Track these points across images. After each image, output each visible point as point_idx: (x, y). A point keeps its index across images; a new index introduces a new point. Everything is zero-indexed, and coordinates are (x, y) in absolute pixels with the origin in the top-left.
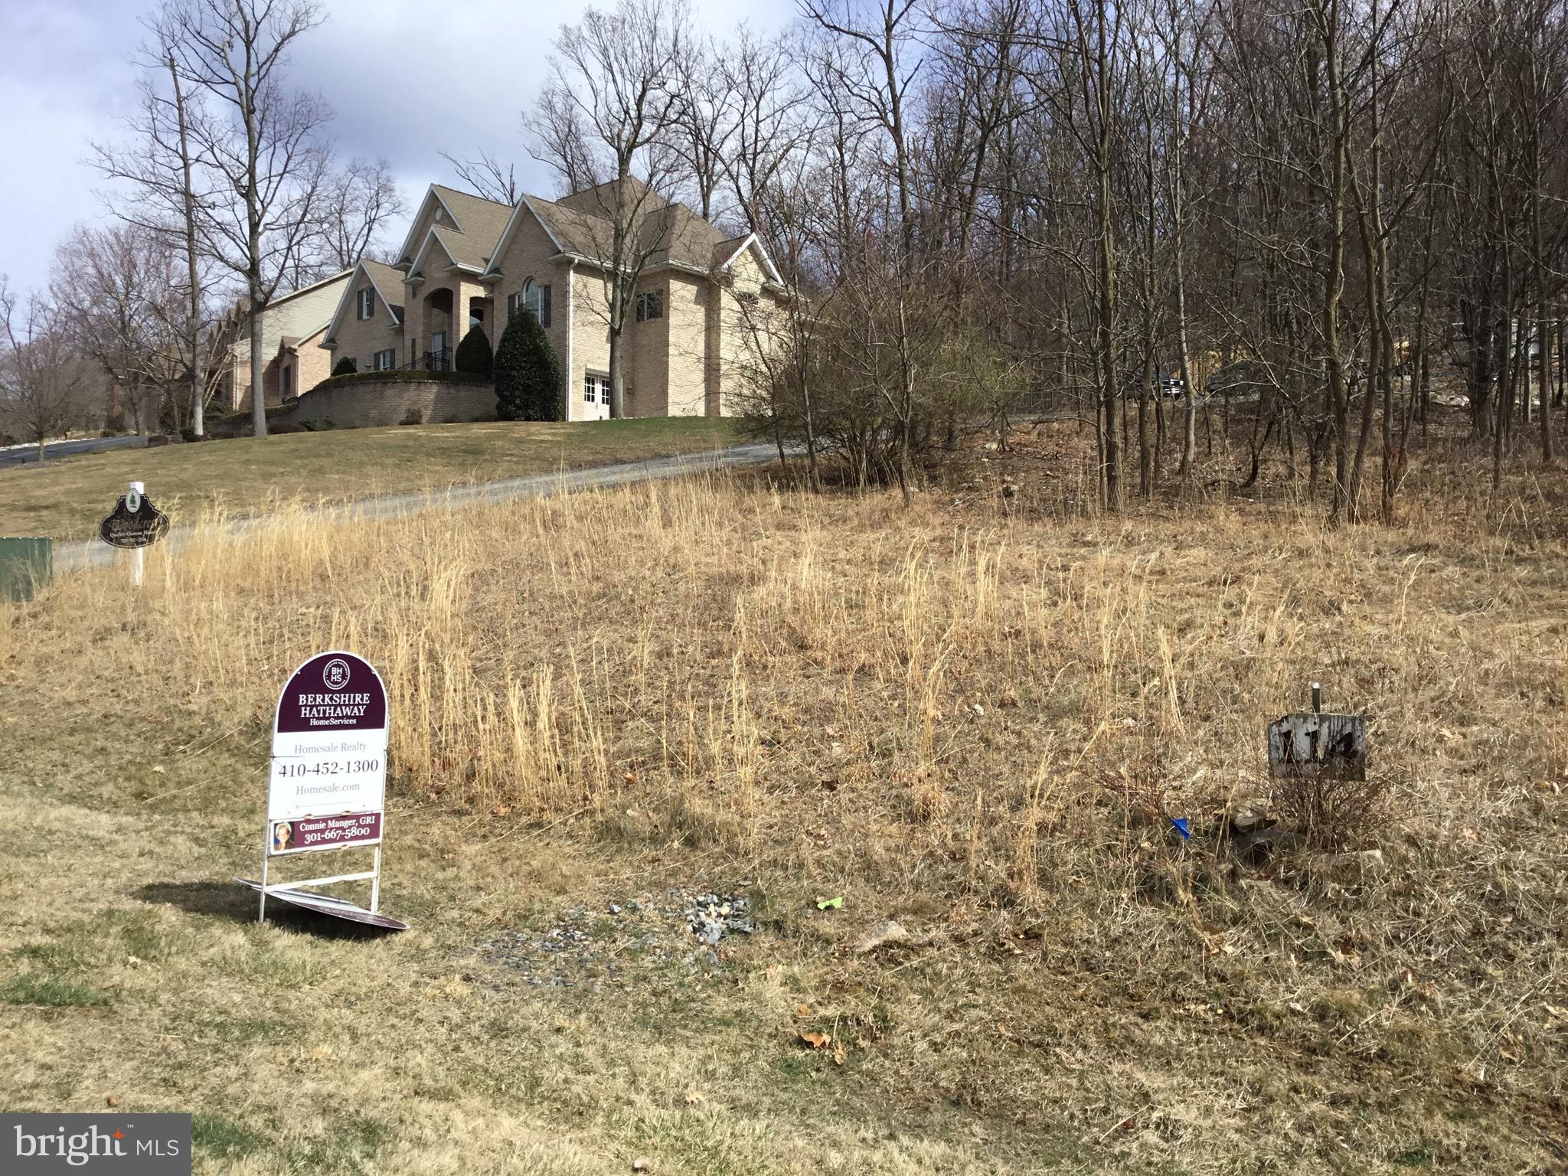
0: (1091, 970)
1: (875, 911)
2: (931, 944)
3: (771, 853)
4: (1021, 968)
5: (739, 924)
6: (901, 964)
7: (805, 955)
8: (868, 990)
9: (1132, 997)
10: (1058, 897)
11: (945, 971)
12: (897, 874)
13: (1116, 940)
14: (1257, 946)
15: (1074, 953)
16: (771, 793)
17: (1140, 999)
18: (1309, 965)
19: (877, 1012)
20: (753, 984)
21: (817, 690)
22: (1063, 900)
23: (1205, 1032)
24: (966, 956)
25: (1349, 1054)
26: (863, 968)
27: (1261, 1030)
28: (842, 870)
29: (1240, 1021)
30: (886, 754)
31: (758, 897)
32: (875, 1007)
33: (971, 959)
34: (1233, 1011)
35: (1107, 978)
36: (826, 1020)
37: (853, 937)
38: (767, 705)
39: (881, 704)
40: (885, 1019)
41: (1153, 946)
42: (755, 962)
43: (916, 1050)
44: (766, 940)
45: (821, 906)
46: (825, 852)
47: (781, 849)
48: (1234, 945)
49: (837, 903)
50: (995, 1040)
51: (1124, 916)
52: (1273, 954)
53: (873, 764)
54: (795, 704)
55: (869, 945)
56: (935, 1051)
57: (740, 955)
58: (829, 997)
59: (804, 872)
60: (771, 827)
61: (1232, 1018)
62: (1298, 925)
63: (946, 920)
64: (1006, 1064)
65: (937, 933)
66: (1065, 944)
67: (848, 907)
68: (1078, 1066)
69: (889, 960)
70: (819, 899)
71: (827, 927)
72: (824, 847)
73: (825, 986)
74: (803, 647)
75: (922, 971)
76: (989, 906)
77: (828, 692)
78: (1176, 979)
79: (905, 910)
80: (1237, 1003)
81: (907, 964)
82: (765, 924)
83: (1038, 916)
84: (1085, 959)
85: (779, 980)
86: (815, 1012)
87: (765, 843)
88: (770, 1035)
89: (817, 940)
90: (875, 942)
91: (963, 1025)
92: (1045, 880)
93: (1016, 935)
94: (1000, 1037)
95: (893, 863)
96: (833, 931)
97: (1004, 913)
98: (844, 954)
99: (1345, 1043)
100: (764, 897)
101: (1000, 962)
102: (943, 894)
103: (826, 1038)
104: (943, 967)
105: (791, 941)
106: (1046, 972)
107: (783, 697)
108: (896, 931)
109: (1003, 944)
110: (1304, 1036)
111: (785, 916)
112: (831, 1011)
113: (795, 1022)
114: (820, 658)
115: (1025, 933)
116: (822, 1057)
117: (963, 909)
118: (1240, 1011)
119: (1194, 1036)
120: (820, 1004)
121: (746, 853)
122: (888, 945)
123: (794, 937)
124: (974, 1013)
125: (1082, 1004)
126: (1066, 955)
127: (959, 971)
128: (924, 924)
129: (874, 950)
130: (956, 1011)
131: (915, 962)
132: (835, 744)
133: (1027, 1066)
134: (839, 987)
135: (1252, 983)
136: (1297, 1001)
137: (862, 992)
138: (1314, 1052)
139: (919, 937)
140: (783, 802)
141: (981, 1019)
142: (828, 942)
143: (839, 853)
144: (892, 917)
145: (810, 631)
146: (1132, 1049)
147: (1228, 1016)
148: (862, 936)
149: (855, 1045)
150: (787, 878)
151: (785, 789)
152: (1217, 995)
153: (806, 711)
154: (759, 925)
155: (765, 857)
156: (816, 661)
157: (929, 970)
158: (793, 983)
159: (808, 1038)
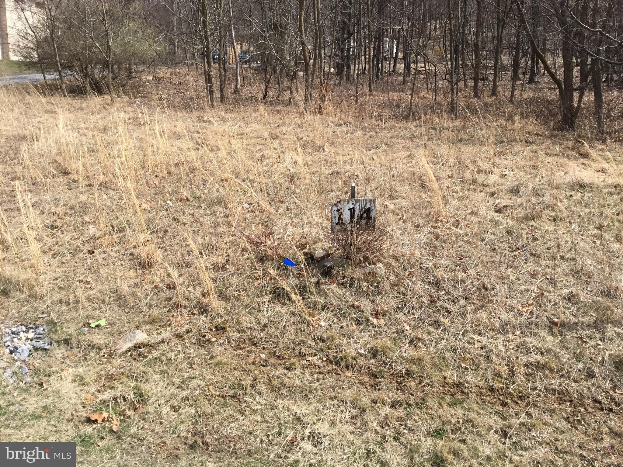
0: (255, 344)
1: (127, 325)
2: (163, 341)
3: (58, 295)
4: (217, 350)
5: (40, 344)
6: (147, 357)
7: (86, 359)
8: (128, 377)
9: (279, 357)
10: (230, 305)
11: (173, 358)
12: (137, 301)
13: (265, 326)
14: (336, 320)
15: (244, 336)
16: (55, 258)
17: (283, 358)
18: (362, 327)
19: (136, 391)
20: (54, 384)
21: (77, 197)
22: (234, 306)
23: (321, 373)
24: (184, 345)
25: (392, 375)
26: (123, 363)
27: (347, 367)
28: (103, 302)
29: (336, 364)
30: (122, 230)
31: (51, 323)
32: (134, 388)
33: (187, 347)
34: (331, 358)
35: (264, 348)
36: (104, 402)
37: (115, 343)
38: (47, 206)
39: (115, 203)
40: (141, 395)
41: (285, 327)
42: (54, 369)
43: (163, 413)
44: (59, 352)
45: (93, 325)
46: (92, 292)
47: (64, 293)
48: (325, 321)
49: (103, 322)
50: (209, 398)
51: (267, 311)
52: (344, 324)
53: (115, 237)
54: (64, 205)
55: (125, 347)
56: (175, 411)
57: (43, 366)
58: (104, 385)
59: (80, 305)
60: (56, 279)
61: (331, 362)
62: (353, 306)
63: (170, 325)
64: (219, 413)
65: (166, 334)
66: (239, 332)
67: (110, 324)
68: (259, 407)
69: (139, 355)
70: (91, 321)
71: (99, 339)
72: (91, 289)
73: (101, 378)
74: (66, 173)
75: (160, 360)
76: (194, 314)
77: (83, 197)
78: (299, 344)
79: (145, 322)
80: (332, 353)
81: (150, 357)
82: (58, 342)
83: (222, 317)
84: (250, 339)
85: (70, 378)
86: (97, 398)
87: (54, 289)
88: (68, 420)
89: (93, 348)
90: (130, 345)
91: (189, 391)
92: (221, 295)
93: (211, 330)
94: (212, 395)
95: (133, 294)
96: (102, 342)
97: (203, 318)
98: (110, 355)
99: (389, 369)
100: (55, 323)
101: (204, 347)
102: (166, 310)
103: (105, 415)
104: (172, 355)
105: (75, 350)
106: (231, 350)
107: (56, 202)
108: (141, 337)
109: (204, 336)
110: (369, 368)
111: (70, 335)
112: (107, 395)
113: (84, 407)
114: (76, 179)
115: (216, 327)
116: (104, 428)
117: (179, 318)
118: (335, 358)
119: (315, 376)
120: (99, 391)
121: (42, 297)
122: (138, 346)
123: (78, 348)
124: (194, 383)
125: (253, 367)
126: (240, 338)
127: (182, 356)
128: (157, 329)
129: (129, 350)
130: (183, 382)
131: (155, 354)
132: (91, 227)
133: (231, 412)
134: (110, 377)
135: (337, 341)
136: (360, 348)
137: (124, 379)
138: (376, 376)
139: (155, 339)
140: (63, 263)
141: (199, 386)
142: (100, 349)
143: (101, 291)
144: (137, 328)
145: (69, 164)
146: (285, 390)
147: (329, 361)
148: (120, 341)
149: (124, 415)
150: (69, 310)
151: (63, 255)
152: (322, 350)
153: (72, 208)
154: (54, 343)
155: (54, 298)
156: (74, 181)
157: (164, 358)
158: (80, 380)
159: (93, 417)
